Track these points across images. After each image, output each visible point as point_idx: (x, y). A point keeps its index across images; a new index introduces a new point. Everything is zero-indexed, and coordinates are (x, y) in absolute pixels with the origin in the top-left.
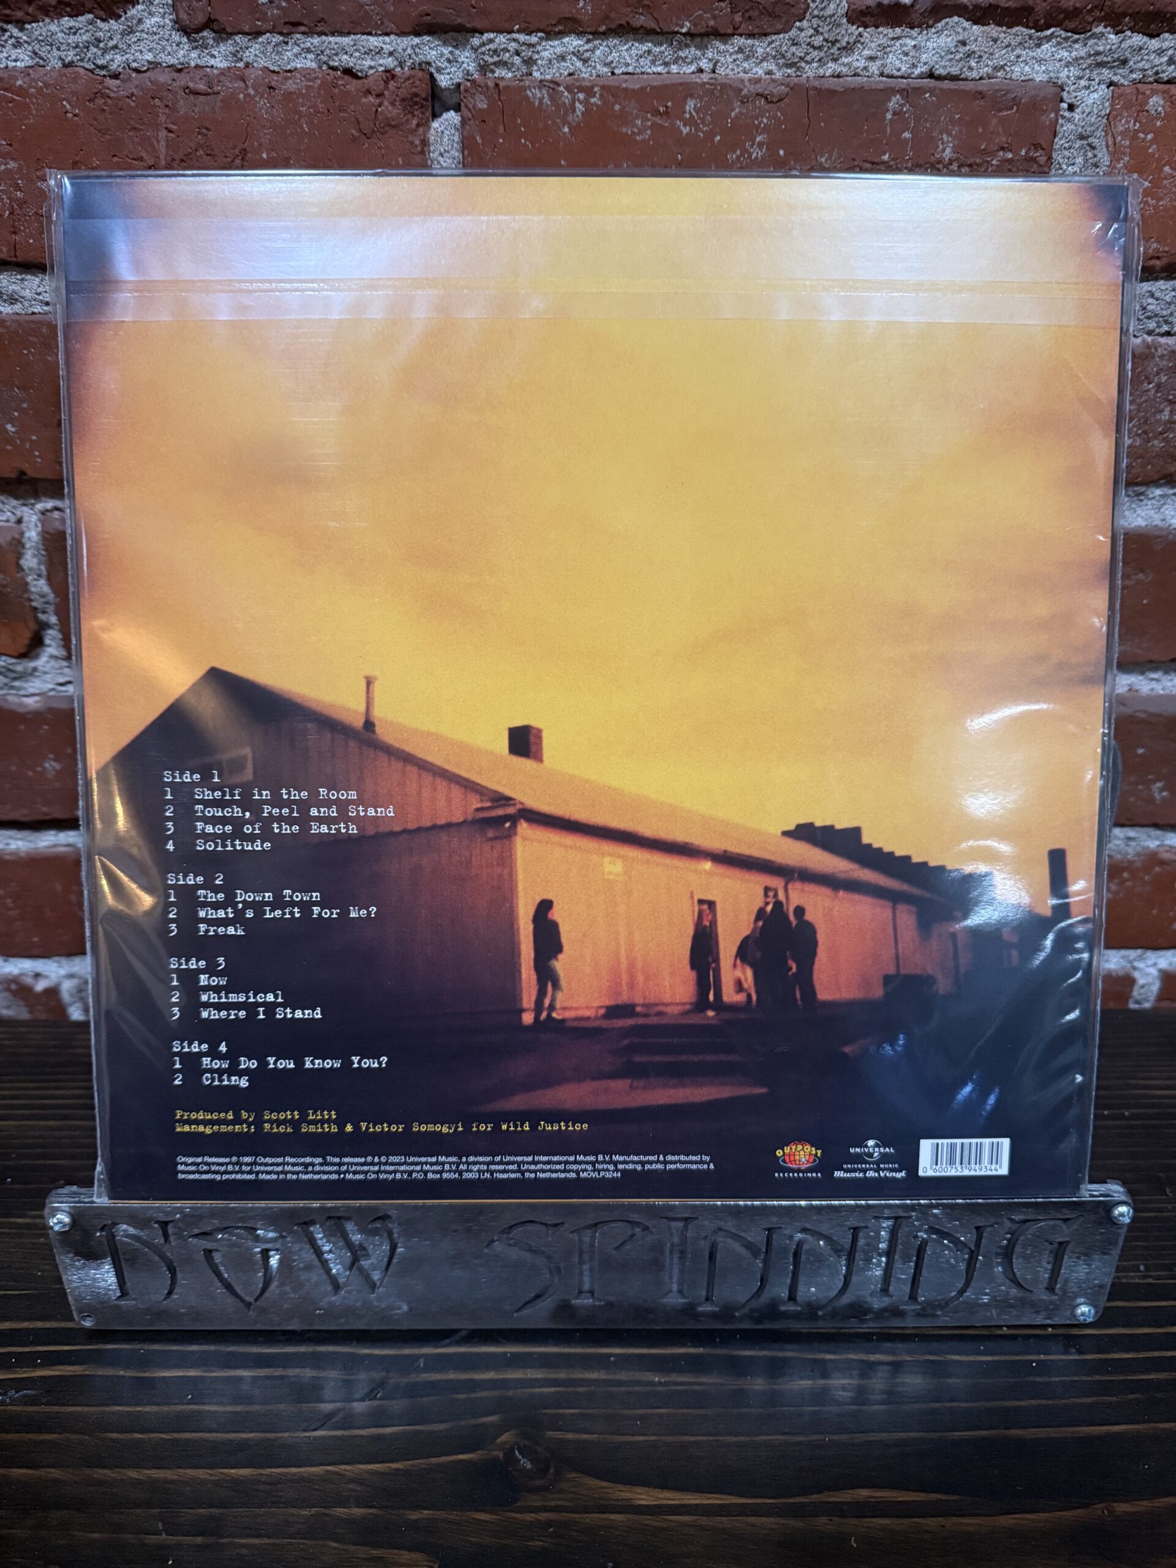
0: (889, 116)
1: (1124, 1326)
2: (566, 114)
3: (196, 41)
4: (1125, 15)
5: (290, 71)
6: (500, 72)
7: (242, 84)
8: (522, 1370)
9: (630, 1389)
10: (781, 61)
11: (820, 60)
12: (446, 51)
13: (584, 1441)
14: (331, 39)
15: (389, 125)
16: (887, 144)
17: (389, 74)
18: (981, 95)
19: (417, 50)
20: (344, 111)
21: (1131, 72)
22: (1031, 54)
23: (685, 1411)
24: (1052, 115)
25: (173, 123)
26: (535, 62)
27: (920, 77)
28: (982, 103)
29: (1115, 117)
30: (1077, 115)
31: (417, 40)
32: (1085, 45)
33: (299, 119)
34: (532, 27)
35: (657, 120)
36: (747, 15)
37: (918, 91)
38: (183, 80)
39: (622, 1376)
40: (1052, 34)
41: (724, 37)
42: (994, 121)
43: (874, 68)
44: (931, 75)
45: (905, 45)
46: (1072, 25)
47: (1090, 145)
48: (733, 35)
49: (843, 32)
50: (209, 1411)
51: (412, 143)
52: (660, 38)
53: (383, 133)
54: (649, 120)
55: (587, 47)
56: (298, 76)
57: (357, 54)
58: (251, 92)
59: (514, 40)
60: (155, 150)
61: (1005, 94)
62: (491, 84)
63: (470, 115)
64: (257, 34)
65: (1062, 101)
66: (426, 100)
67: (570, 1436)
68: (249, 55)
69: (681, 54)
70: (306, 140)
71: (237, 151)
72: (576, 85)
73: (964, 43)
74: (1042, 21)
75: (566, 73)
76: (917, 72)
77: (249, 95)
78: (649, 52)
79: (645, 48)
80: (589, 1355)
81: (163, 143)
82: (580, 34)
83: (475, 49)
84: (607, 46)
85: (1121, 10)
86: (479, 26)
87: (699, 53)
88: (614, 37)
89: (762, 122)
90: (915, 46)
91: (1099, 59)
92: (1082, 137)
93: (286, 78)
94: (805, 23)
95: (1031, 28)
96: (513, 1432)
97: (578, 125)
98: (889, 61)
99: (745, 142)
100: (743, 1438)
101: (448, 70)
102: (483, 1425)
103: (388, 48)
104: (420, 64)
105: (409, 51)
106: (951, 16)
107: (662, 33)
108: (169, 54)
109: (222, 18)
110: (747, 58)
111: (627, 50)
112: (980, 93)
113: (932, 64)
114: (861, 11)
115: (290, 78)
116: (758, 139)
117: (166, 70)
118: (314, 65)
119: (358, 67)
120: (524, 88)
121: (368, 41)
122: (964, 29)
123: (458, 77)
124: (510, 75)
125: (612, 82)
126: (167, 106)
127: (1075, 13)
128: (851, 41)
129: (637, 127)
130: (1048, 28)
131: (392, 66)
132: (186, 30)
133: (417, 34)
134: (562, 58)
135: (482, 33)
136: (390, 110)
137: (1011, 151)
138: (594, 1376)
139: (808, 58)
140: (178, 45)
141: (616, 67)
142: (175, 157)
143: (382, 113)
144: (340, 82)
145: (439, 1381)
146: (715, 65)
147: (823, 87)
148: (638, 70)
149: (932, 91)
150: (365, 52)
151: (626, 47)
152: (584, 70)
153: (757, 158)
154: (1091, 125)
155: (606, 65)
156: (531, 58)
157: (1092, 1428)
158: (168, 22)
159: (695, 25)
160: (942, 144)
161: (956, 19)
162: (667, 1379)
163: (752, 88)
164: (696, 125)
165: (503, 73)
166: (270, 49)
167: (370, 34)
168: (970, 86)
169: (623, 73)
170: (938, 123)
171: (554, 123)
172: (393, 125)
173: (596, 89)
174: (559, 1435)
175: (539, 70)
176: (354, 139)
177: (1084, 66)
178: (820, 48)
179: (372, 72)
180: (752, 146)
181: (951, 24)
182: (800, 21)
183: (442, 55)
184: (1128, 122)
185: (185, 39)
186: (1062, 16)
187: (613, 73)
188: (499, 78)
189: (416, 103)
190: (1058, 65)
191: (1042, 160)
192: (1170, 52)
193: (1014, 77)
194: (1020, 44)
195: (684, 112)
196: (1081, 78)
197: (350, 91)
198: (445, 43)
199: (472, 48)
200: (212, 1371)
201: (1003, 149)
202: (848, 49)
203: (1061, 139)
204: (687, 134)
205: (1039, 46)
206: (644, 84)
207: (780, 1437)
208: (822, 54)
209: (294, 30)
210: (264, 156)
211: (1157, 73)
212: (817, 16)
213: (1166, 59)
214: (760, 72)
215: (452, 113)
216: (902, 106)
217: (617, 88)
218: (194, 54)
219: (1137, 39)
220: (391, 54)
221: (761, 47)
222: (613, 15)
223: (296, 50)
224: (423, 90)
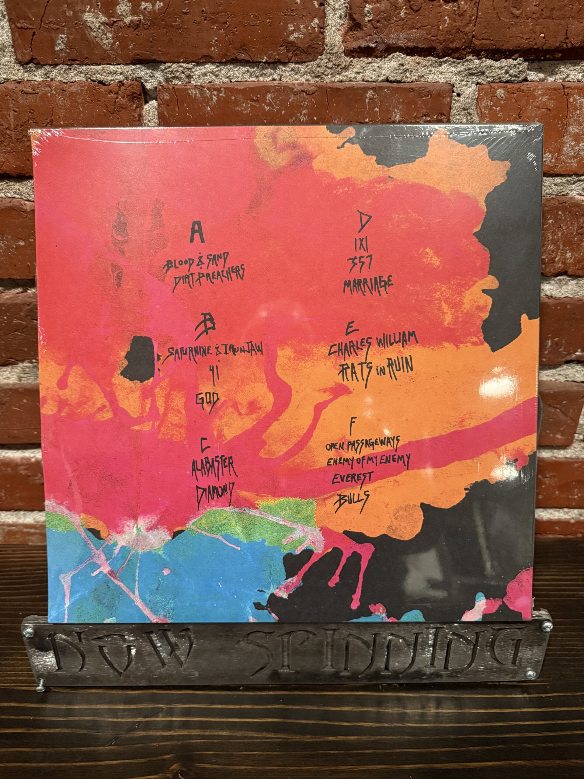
0: (367, 100)
1: (500, 708)
2: (208, 101)
3: (26, 68)
4: (481, 51)
5: (72, 82)
6: (175, 82)
7: (49, 89)
8: (187, 730)
9: (241, 741)
10: (313, 75)
11: (332, 74)
12: (149, 72)
13: (214, 769)
14: (92, 67)
15: (122, 108)
16: (367, 114)
17: (121, 83)
18: (412, 90)
19: (134, 72)
20: (100, 101)
21: (487, 77)
22: (437, 69)
23: (268, 753)
24: (448, 99)
25: (16, 108)
26: (192, 77)
27: (382, 81)
28: (413, 94)
29: (481, 99)
30: (461, 99)
31: (134, 67)
32: (463, 65)
33: (78, 105)
34: (189, 60)
35: (253, 103)
36: (294, 53)
37: (381, 88)
38: (21, 87)
39: (239, 734)
40: (446, 60)
41: (285, 64)
42: (420, 102)
43: (359, 77)
44: (387, 80)
45: (374, 66)
46: (456, 56)
47: (468, 113)
48: (289, 62)
49: (343, 60)
50: (25, 752)
51: (134, 116)
52: (253, 65)
53: (118, 111)
54: (249, 103)
55: (217, 69)
56: (76, 84)
57: (105, 74)
58: (54, 92)
59: (181, 66)
60: (9, 121)
61: (424, 90)
62: (171, 87)
63: (161, 102)
64: (56, 65)
65: (453, 92)
66: (140, 95)
67: (208, 766)
68: (53, 75)
69: (264, 72)
70: (82, 115)
71: (48, 121)
72: (212, 88)
73: (402, 65)
74: (441, 54)
75: (207, 82)
76: (380, 79)
77: (53, 94)
78: (248, 71)
79: (246, 69)
80: (223, 722)
81: (12, 117)
82: (213, 63)
83: (162, 71)
84: (227, 68)
85: (479, 48)
86: (162, 59)
87: (272, 71)
88: (230, 65)
89: (304, 105)
90: (379, 67)
91: (471, 71)
92: (464, 109)
93: (71, 86)
94: (323, 56)
95: (436, 57)
96: (179, 763)
97: (214, 106)
98: (366, 74)
99: (297, 114)
100: (296, 768)
101: (150, 81)
102: (164, 760)
103: (119, 71)
104: (136, 78)
105: (130, 72)
106: (395, 52)
107: (253, 62)
108: (14, 75)
109: (38, 58)
110: (296, 73)
111: (237, 70)
112: (412, 89)
113: (387, 75)
114: (351, 51)
115: (73, 86)
116: (303, 112)
117: (13, 82)
118: (84, 79)
119: (105, 80)
120: (187, 89)
121: (110, 67)
122: (402, 58)
123: (155, 84)
124: (180, 83)
125: (230, 86)
126: (13, 100)
127: (457, 50)
128: (347, 65)
129: (243, 107)
130: (444, 57)
131: (122, 79)
132: (21, 63)
133: (134, 64)
134: (205, 74)
135: (165, 63)
136: (121, 100)
137: (429, 116)
138: (224, 733)
139: (326, 73)
140: (18, 70)
141: (232, 79)
142: (19, 123)
143: (118, 102)
144: (97, 88)
145: (145, 736)
146: (281, 77)
147: (334, 87)
148: (243, 80)
149: (388, 88)
150: (109, 73)
151: (237, 69)
152: (216, 80)
153: (303, 121)
154: (469, 103)
155: (227, 77)
156: (189, 75)
157: (477, 763)
158: (12, 59)
159: (269, 58)
160: (395, 113)
161: (398, 53)
162: (260, 736)
163: (299, 89)
164: (273, 106)
165: (177, 82)
166: (62, 72)
167: (110, 64)
168: (407, 85)
169: (236, 81)
170: (392, 103)
171: (203, 106)
172: (122, 107)
173: (222, 89)
174: (202, 765)
175: (194, 80)
176: (105, 114)
177: (464, 75)
178: (331, 68)
179: (112, 82)
180: (300, 115)
181: (396, 56)
182: (321, 55)
183: (147, 74)
184: (487, 102)
185: (21, 68)
186: (450, 51)
187: (231, 82)
188: (175, 85)
189: (135, 97)
190: (451, 75)
191: (445, 120)
192: (506, 68)
193: (429, 80)
194: (431, 65)
195: (266, 100)
196: (462, 81)
197: (101, 92)
198: (148, 68)
199: (161, 70)
200: (30, 730)
201: (425, 115)
202: (346, 68)
203: (454, 110)
204: (268, 110)
205: (440, 66)
206: (245, 87)
207: (316, 767)
208: (333, 71)
209: (73, 63)
210: (62, 123)
211: (500, 78)
212: (329, 53)
213: (504, 71)
214: (303, 80)
215: (154, 101)
216: (373, 95)
217: (233, 88)
218: (26, 75)
219: (489, 62)
220: (121, 74)
221: (303, 68)
222: (228, 54)
223: (75, 72)
224: (138, 90)
